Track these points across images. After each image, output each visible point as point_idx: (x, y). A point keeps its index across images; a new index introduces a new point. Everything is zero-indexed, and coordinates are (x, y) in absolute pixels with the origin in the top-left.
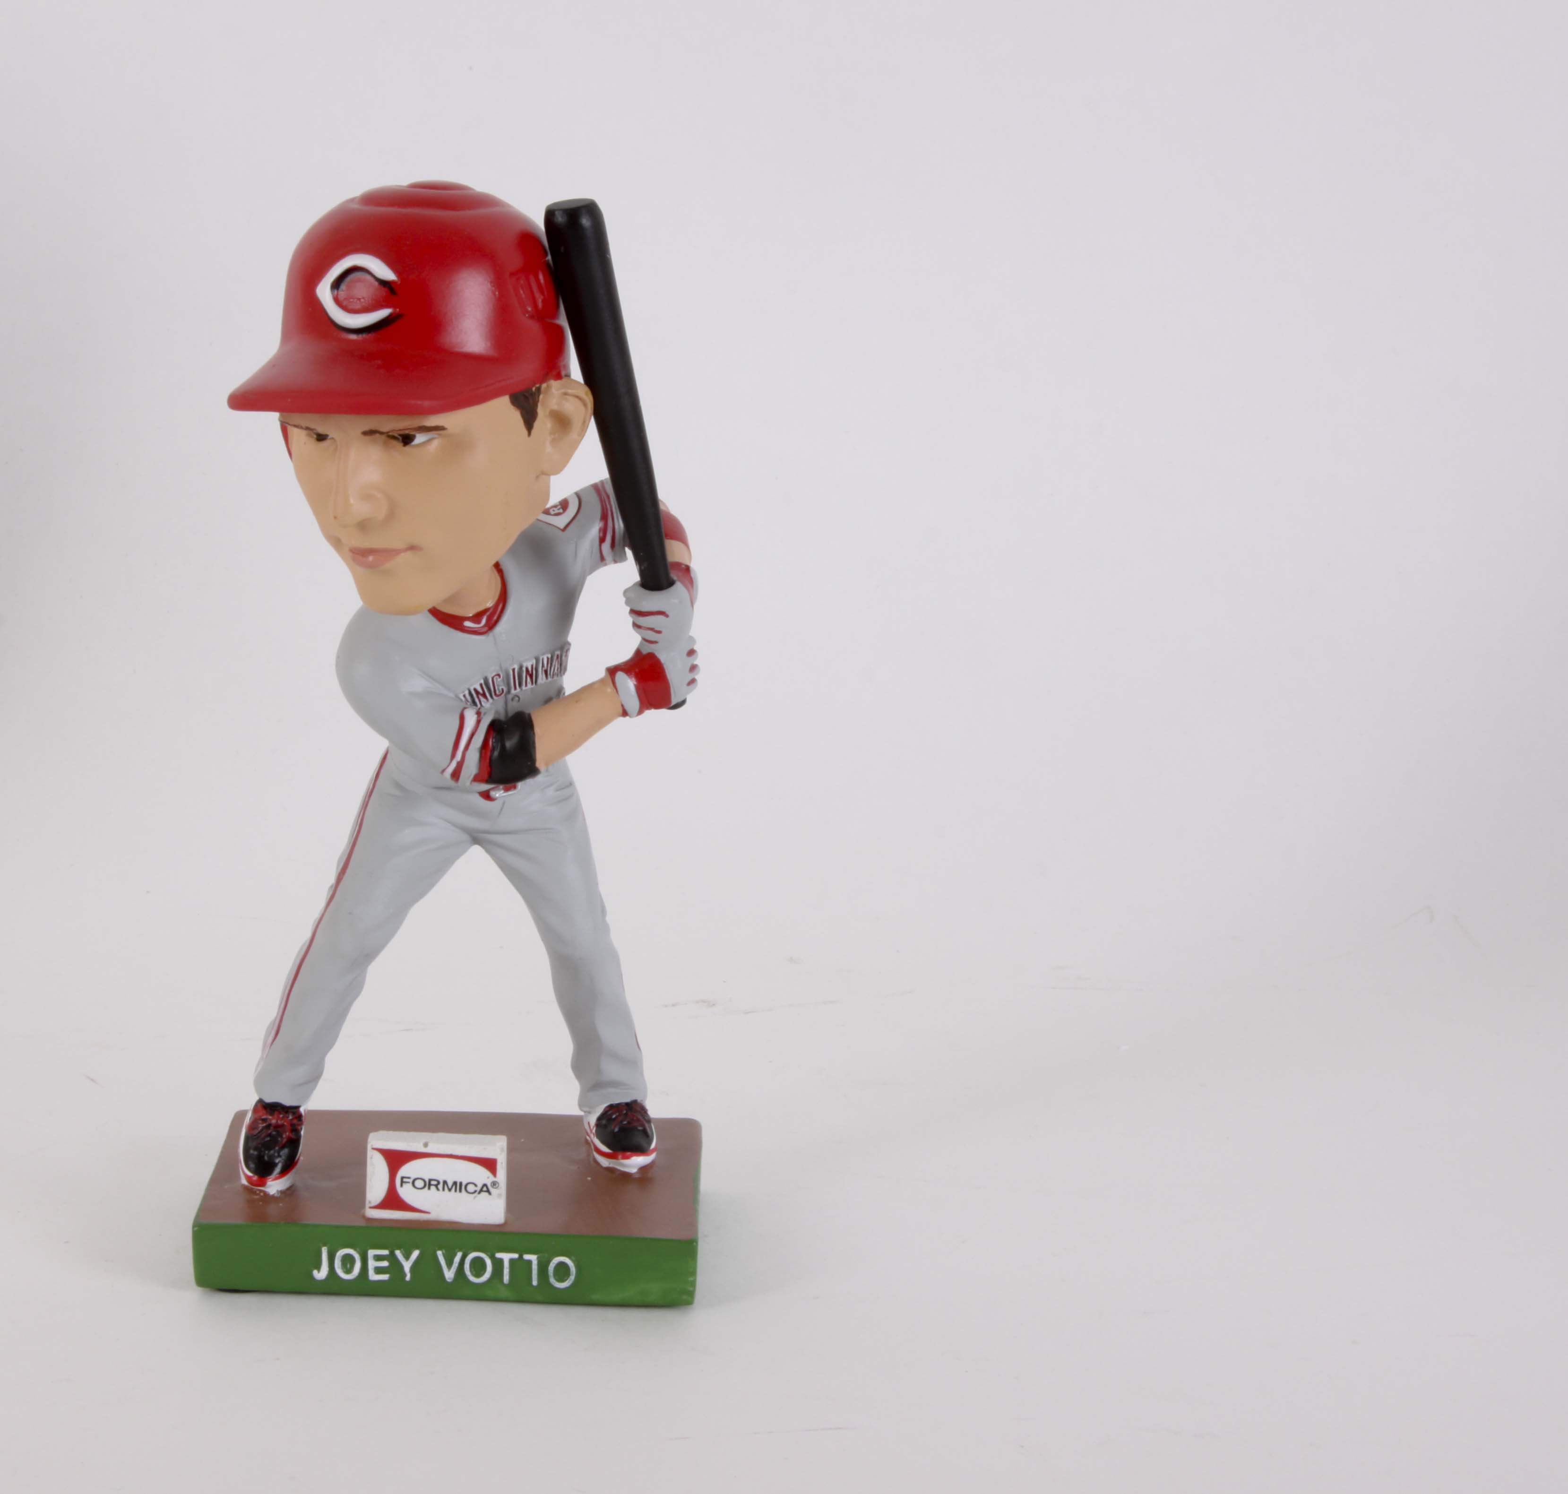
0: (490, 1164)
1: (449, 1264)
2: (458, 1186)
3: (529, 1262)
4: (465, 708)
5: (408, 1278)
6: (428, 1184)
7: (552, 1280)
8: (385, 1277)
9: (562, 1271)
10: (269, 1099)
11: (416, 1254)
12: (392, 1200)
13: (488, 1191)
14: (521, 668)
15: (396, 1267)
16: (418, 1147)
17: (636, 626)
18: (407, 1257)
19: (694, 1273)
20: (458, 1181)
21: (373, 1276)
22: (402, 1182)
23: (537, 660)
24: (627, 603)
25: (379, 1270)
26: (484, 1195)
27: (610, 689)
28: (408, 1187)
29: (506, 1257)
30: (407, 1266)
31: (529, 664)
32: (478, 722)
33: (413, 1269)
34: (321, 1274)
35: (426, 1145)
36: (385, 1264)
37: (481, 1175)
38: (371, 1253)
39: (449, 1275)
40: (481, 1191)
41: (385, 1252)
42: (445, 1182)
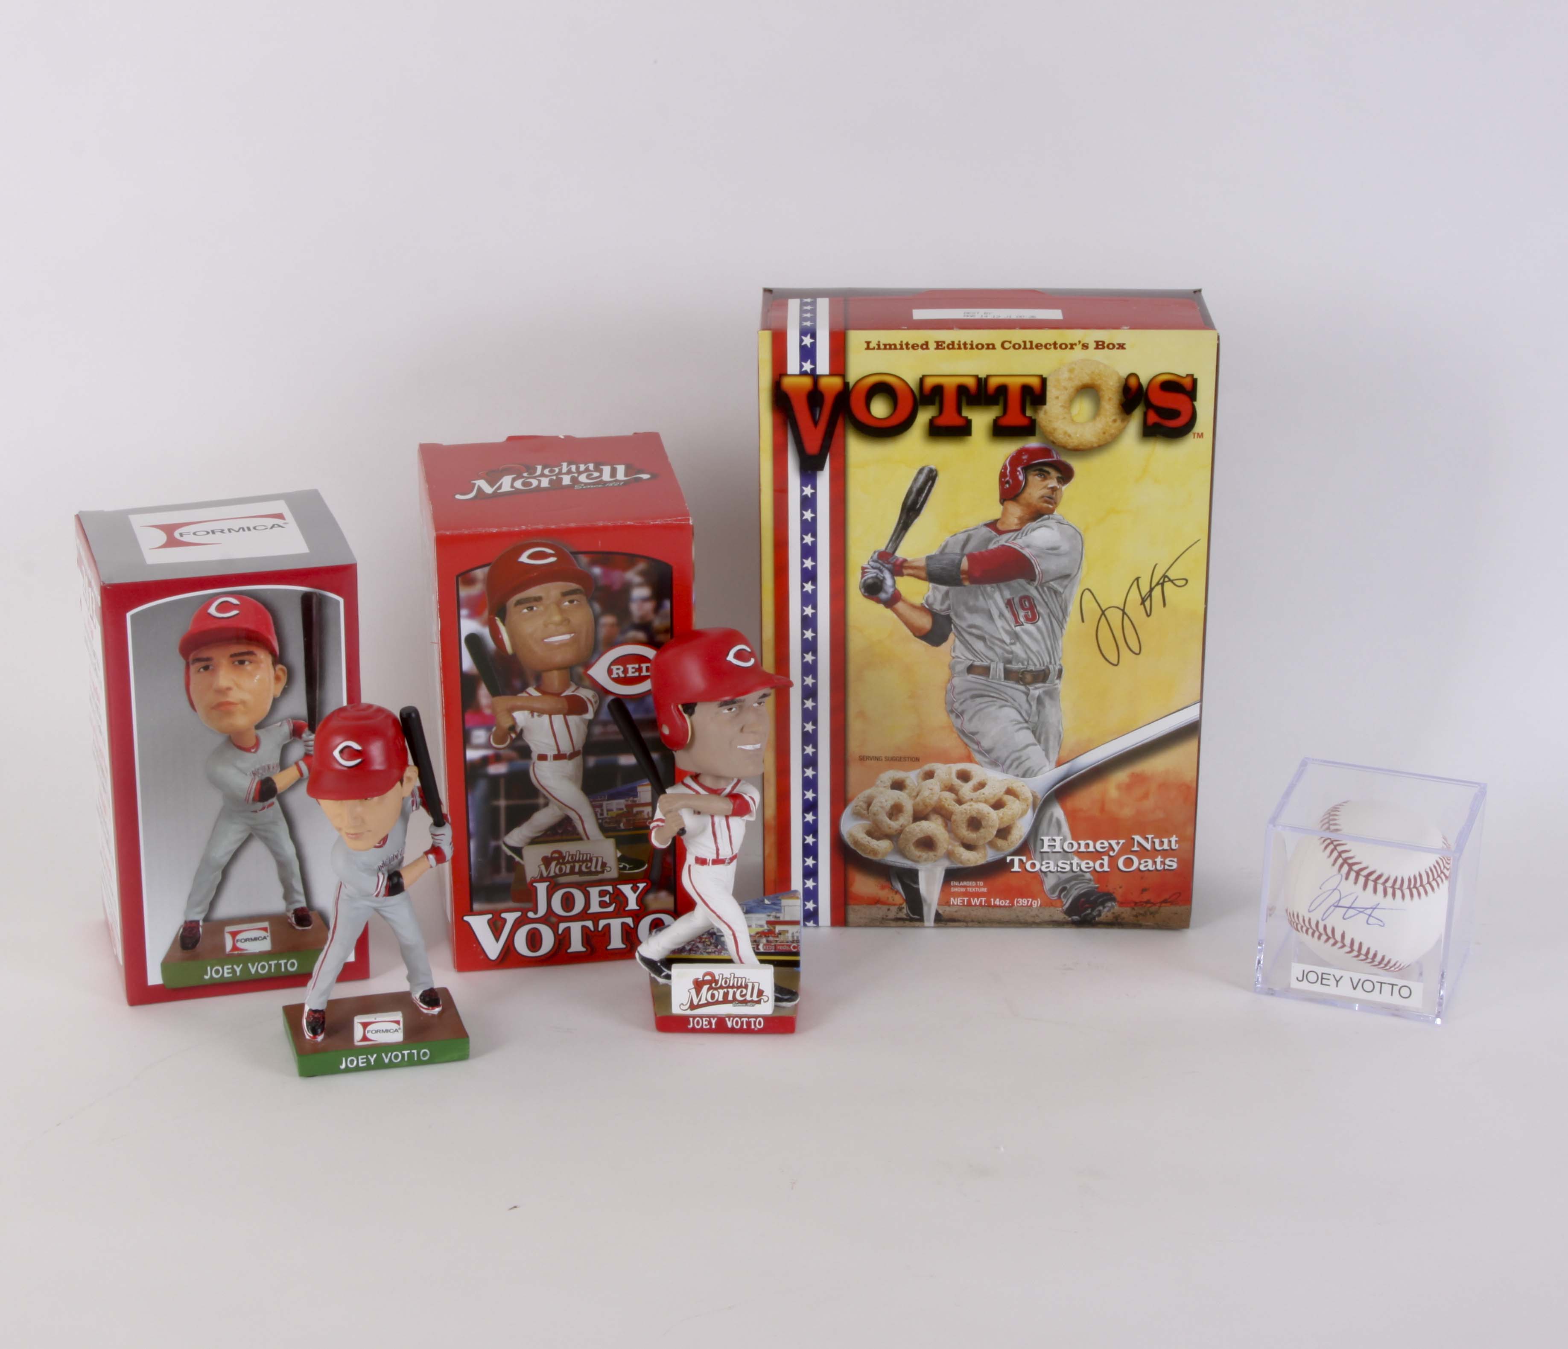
0: (398, 1022)
1: (387, 1057)
2: (387, 1031)
3: (414, 1053)
4: (378, 874)
5: (373, 1064)
6: (377, 1032)
7: (422, 1058)
8: (365, 1065)
9: (425, 1054)
10: (314, 1008)
11: (375, 1056)
12: (365, 1038)
13: (397, 1031)
14: (394, 856)
15: (368, 1061)
16: (373, 1020)
17: (433, 838)
18: (372, 1057)
19: (469, 1048)
20: (387, 1029)
21: (361, 1065)
22: (368, 1032)
23: (398, 851)
24: (430, 831)
25: (363, 1063)
26: (396, 1033)
27: (426, 859)
28: (370, 1033)
29: (406, 1052)
30: (372, 1060)
31: (396, 854)
32: (384, 877)
33: (374, 1061)
34: (343, 1066)
35: (375, 1019)
36: (365, 1060)
37: (395, 1026)
38: (360, 1057)
39: (387, 1061)
40: (395, 1031)
41: (365, 1056)
42: (383, 1030)
